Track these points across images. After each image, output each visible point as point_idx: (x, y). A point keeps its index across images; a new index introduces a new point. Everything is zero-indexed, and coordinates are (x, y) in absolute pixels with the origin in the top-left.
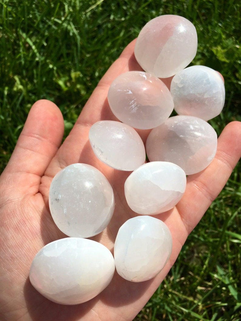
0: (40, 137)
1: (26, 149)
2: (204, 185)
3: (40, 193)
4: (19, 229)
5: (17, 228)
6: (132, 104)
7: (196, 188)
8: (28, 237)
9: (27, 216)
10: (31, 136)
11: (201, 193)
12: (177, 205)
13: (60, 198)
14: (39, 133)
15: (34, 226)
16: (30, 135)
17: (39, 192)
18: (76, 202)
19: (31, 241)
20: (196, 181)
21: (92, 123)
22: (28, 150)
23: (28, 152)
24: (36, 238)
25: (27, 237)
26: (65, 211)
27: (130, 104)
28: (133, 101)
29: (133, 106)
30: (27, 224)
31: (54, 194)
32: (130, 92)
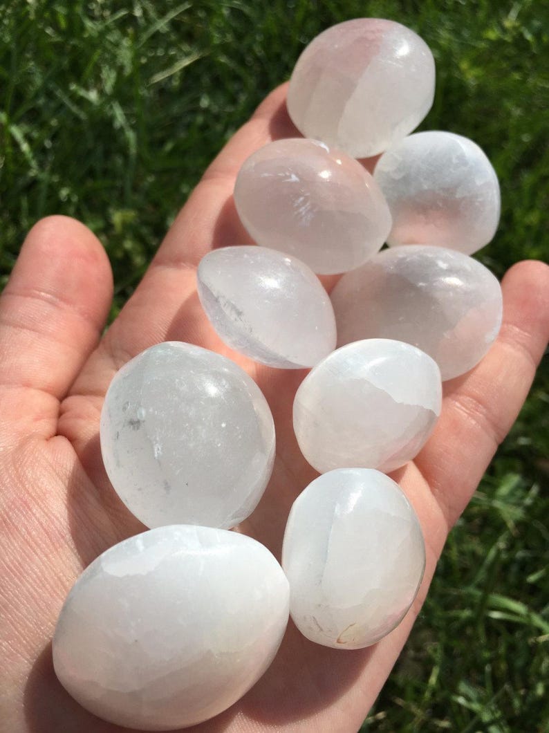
0: (54, 299)
1: (19, 326)
2: (479, 401)
3: (60, 435)
4: (13, 524)
5: (5, 521)
6: (299, 207)
7: (461, 412)
8: (38, 545)
9: (33, 488)
10: (34, 296)
11: (473, 422)
12: (417, 457)
13: (144, 415)
14: (53, 290)
15: (53, 515)
16: (27, 293)
17: (59, 433)
18: (187, 425)
19: (46, 556)
20: (457, 394)
21: (194, 261)
22: (25, 330)
23: (26, 335)
24: (61, 547)
25: (34, 545)
26: (158, 450)
27: (296, 205)
28: (302, 199)
29: (301, 210)
30: (34, 511)
31: (124, 409)
32: (294, 178)
